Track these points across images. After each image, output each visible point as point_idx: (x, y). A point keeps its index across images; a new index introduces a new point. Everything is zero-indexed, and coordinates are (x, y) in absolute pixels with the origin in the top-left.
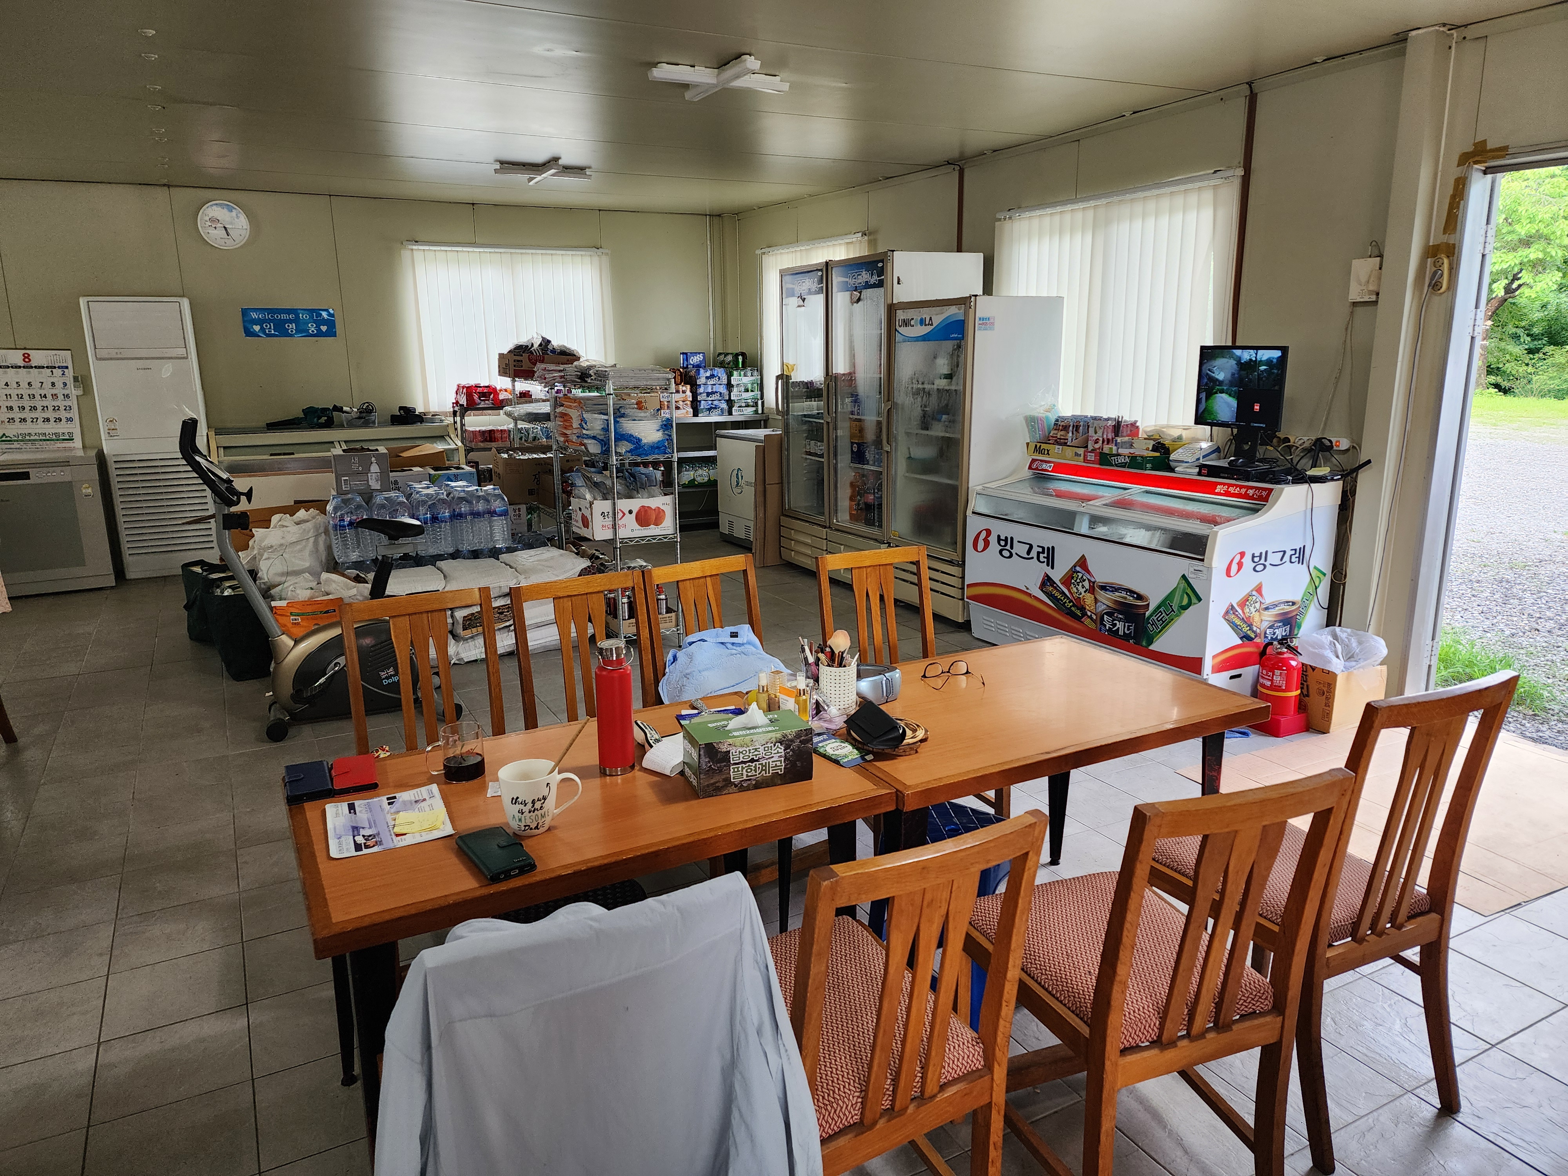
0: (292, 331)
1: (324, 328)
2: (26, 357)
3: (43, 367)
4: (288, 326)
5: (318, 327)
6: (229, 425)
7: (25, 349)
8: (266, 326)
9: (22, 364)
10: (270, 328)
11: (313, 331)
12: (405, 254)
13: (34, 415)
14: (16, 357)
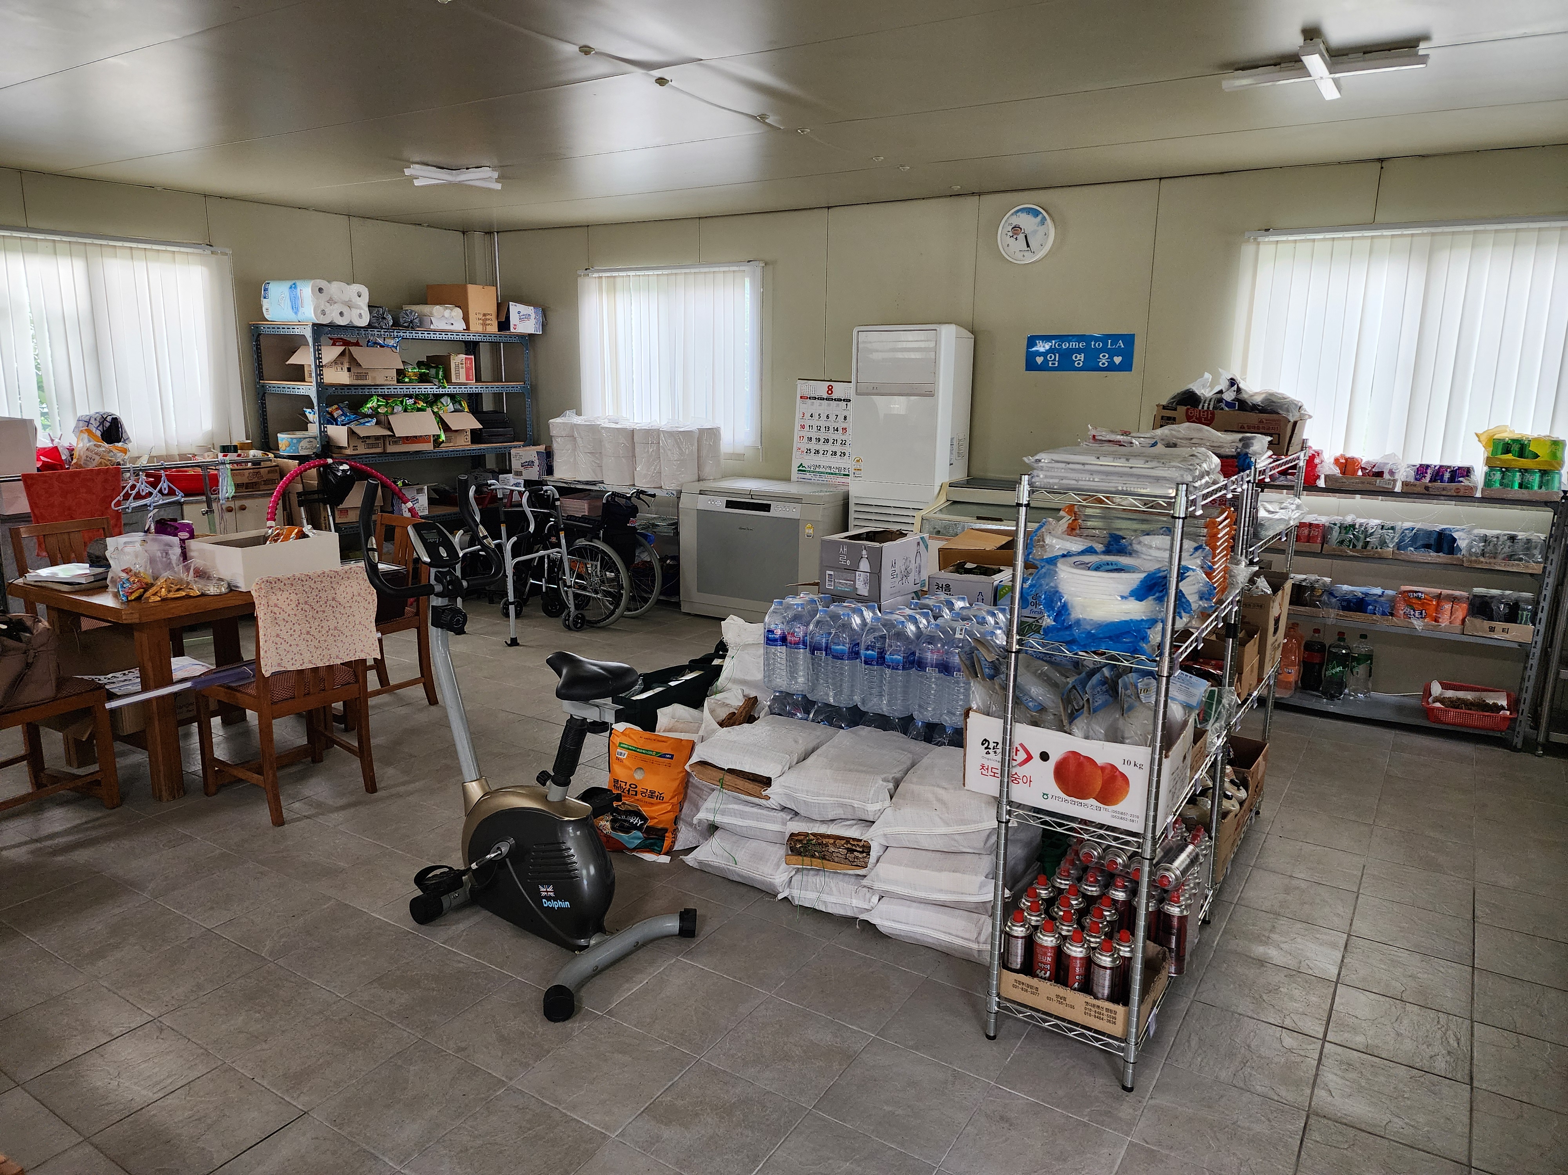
0: (1079, 364)
1: (1118, 360)
2: (830, 389)
3: (841, 400)
4: (1076, 357)
5: (1111, 357)
6: (991, 475)
7: (831, 381)
8: (1051, 357)
9: (825, 396)
10: (1054, 360)
11: (1103, 364)
12: (1248, 250)
13: (826, 447)
14: (821, 389)
